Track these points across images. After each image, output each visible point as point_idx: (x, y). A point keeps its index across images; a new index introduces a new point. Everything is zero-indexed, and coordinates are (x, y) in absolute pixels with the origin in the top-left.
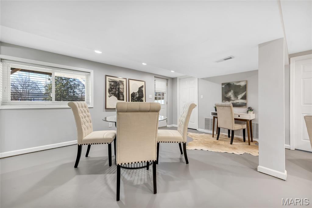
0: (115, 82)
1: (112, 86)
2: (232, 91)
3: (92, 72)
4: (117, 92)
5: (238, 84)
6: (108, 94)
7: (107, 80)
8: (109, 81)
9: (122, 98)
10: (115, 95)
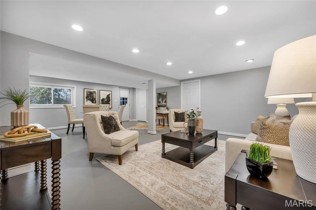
0: (91, 92)
1: (88, 94)
2: (161, 98)
3: (75, 87)
4: (91, 98)
5: (163, 94)
6: (85, 100)
7: (85, 91)
8: (86, 92)
9: (95, 102)
10: (90, 100)
